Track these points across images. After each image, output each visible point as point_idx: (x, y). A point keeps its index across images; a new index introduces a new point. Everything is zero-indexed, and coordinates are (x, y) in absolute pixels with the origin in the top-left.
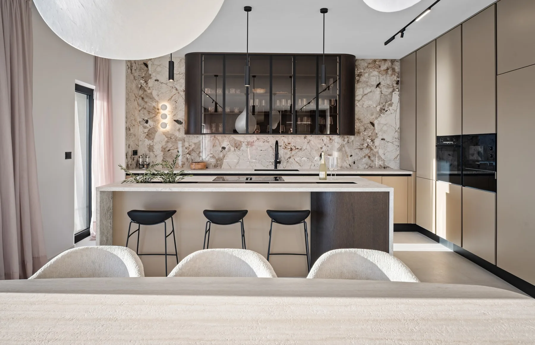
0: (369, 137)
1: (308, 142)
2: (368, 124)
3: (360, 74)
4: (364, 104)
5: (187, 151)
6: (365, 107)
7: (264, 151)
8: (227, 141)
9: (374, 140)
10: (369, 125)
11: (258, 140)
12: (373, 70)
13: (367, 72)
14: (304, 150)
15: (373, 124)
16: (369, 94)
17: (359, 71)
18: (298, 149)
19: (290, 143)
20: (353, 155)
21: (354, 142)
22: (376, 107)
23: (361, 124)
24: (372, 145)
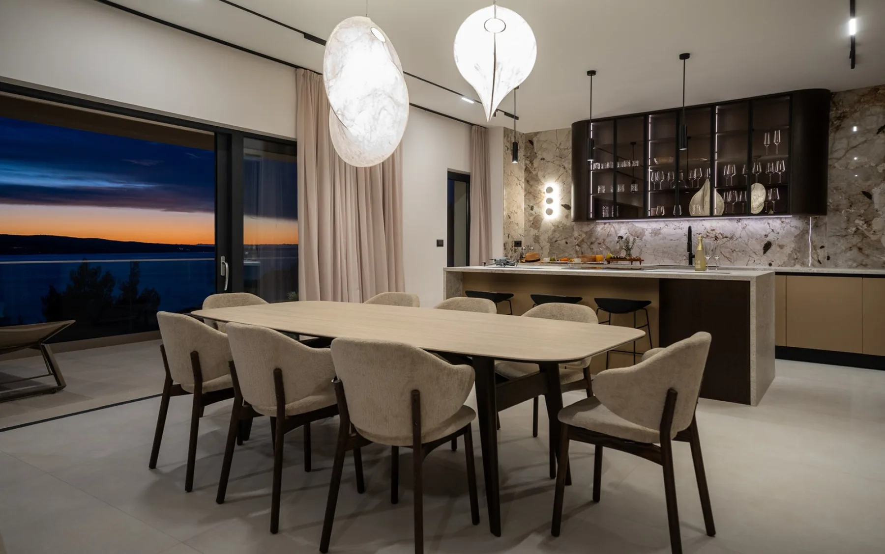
0: (860, 217)
1: (744, 228)
2: (857, 195)
3: (842, 115)
4: (849, 163)
5: (576, 242)
6: (852, 168)
7: (674, 241)
8: (625, 229)
9: (871, 221)
10: (859, 196)
11: (666, 227)
12: (871, 104)
13: (858, 110)
14: (736, 240)
15: (868, 195)
16: (860, 146)
17: (839, 112)
18: (727, 237)
19: (714, 230)
20: (826, 245)
21: (827, 225)
22: (876, 166)
23: (842, 197)
24: (865, 229)
